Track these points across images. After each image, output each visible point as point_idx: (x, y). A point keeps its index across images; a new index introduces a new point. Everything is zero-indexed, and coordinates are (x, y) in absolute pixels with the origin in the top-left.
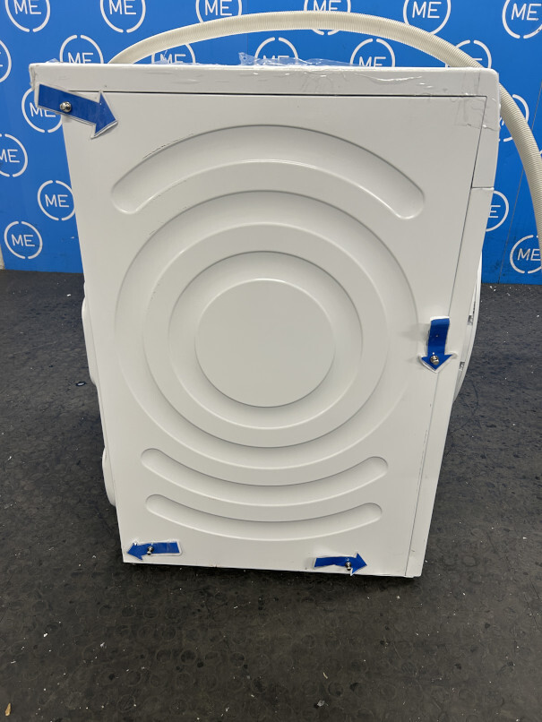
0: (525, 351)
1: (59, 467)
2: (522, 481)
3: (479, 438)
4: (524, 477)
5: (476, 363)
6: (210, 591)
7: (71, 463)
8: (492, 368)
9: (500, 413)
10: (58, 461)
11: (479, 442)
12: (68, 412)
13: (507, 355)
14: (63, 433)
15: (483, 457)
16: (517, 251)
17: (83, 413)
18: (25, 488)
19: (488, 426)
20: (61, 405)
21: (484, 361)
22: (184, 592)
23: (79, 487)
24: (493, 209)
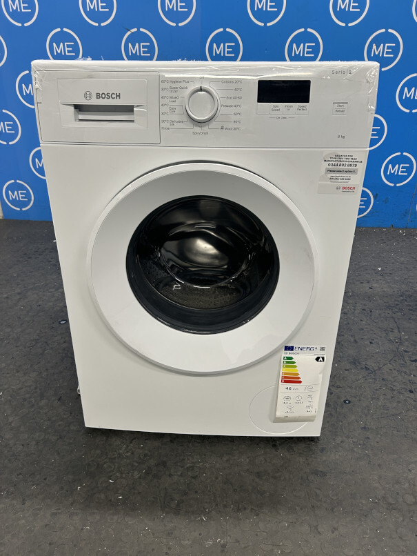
1: (43, 403)
3: (405, 373)
5: (395, 301)
7: (53, 399)
8: (410, 306)
10: (42, 396)
11: (406, 376)
12: (52, 348)
14: (47, 370)
15: (411, 392)
17: (64, 349)
18: (13, 425)
19: (412, 361)
20: (46, 343)
21: (402, 298)
22: (153, 534)
23: (60, 423)
24: (403, 168)
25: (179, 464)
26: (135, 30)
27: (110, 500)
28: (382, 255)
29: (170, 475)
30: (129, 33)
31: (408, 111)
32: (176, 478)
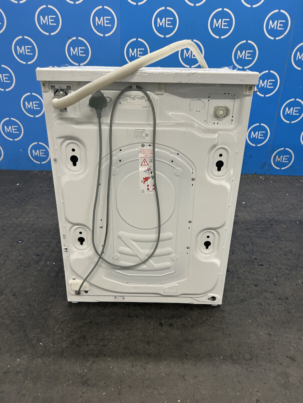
0: (280, 217)
2: (279, 301)
3: (253, 273)
4: (280, 299)
5: (253, 224)
6: (89, 382)
7: (9, 295)
8: (262, 228)
9: (266, 256)
11: (254, 276)
12: (11, 260)
13: (270, 219)
15: (256, 285)
16: (275, 157)
17: (19, 261)
19: (259, 265)
20: (7, 256)
21: (257, 223)
22: (73, 384)
23: (13, 311)
24: (261, 134)
25: (94, 337)
26: (75, 38)
27: (45, 363)
28: (246, 193)
29: (88, 345)
30: (70, 40)
31: (263, 96)
32: (91, 346)
